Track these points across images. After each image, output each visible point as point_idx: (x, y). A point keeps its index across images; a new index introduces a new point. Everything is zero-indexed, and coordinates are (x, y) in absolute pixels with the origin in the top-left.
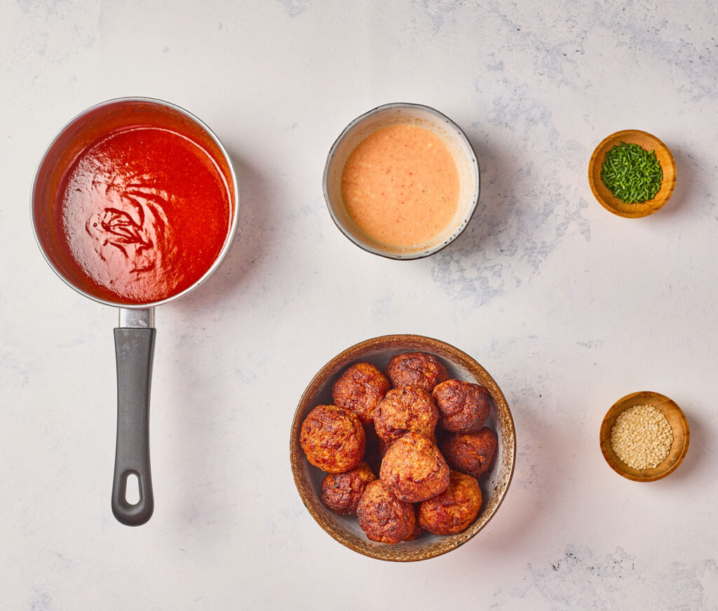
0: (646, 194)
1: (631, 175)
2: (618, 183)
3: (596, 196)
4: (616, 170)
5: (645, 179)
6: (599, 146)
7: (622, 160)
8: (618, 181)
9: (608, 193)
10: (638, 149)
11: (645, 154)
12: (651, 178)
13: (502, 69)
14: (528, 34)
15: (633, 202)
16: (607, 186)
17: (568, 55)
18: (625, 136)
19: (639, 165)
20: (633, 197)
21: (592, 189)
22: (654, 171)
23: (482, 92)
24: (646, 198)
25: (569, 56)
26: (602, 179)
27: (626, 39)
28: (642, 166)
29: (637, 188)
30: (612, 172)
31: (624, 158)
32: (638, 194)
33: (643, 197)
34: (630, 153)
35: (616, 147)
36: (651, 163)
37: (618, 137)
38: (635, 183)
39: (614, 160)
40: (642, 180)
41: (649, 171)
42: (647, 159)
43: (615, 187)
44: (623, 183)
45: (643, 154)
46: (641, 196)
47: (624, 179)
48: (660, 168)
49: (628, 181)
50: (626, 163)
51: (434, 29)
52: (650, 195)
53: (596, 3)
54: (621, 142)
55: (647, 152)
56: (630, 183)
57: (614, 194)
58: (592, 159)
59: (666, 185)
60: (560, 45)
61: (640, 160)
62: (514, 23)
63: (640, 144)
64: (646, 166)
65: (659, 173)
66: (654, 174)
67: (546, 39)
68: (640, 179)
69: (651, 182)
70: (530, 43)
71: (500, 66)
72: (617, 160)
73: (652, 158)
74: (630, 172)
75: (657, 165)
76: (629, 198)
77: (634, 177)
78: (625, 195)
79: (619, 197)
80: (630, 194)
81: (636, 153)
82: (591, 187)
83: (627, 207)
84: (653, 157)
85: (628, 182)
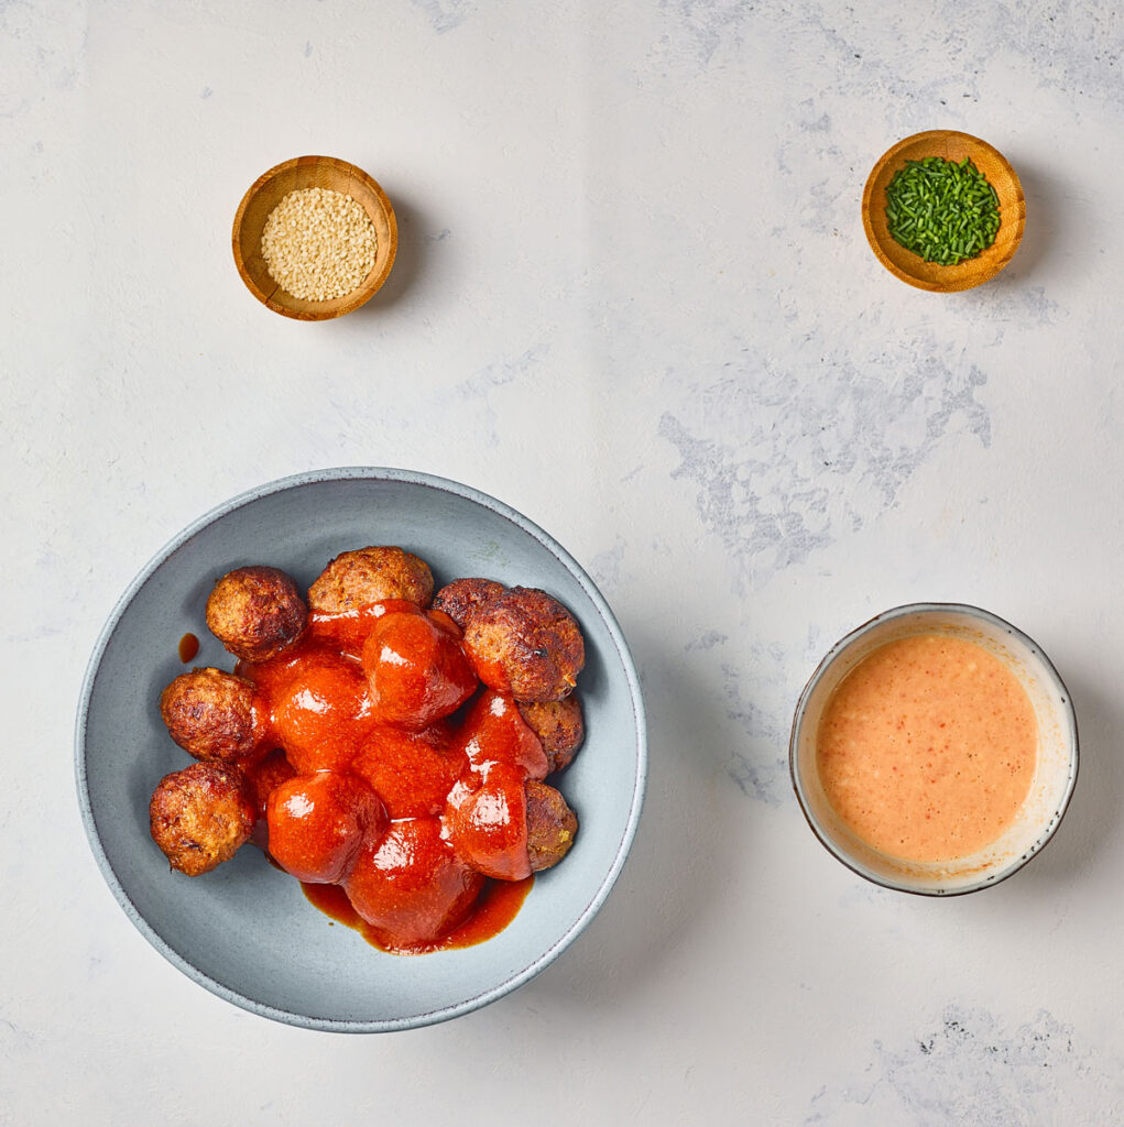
0: (978, 239)
1: (941, 214)
2: (924, 235)
3: (892, 270)
4: (912, 214)
5: (969, 213)
6: (869, 180)
7: (918, 192)
8: (923, 232)
9: (914, 259)
10: (940, 164)
11: (955, 168)
12: (979, 207)
15: (961, 260)
16: (905, 246)
18: (909, 148)
19: (949, 191)
20: (957, 250)
21: (882, 261)
22: (979, 194)
24: (981, 245)
26: (893, 237)
28: (956, 191)
29: (959, 234)
30: (906, 219)
31: (921, 188)
32: (965, 244)
33: (975, 246)
34: (927, 176)
35: (899, 174)
36: (971, 182)
37: (898, 154)
38: (954, 226)
39: (904, 196)
40: (964, 216)
41: (970, 196)
42: (961, 175)
43: (920, 244)
44: (932, 231)
45: (952, 171)
46: (970, 244)
47: (931, 224)
48: (989, 185)
49: (940, 225)
50: (927, 196)
52: (986, 237)
54: (906, 161)
55: (957, 165)
56: (944, 228)
57: (922, 256)
58: (864, 207)
59: (1010, 214)
61: (949, 181)
63: (940, 154)
64: (962, 189)
65: (989, 195)
66: (982, 198)
68: (960, 217)
69: (981, 215)
72: (908, 195)
73: (968, 171)
74: (938, 209)
75: (981, 182)
76: (950, 255)
77: (948, 215)
78: (943, 251)
79: (933, 259)
80: (950, 248)
81: (939, 172)
83: (953, 272)
84: (970, 170)
85: (940, 228)
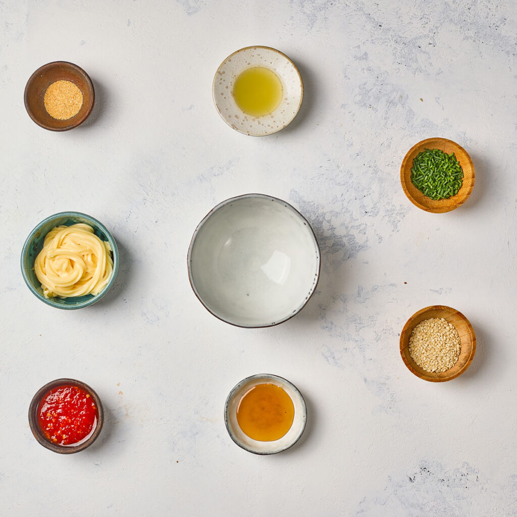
0: (451, 191)
1: (436, 176)
2: (426, 184)
3: (409, 197)
4: (423, 173)
5: (449, 178)
6: (407, 154)
7: (428, 164)
8: (426, 182)
9: (419, 193)
10: (440, 153)
11: (446, 157)
12: (453, 176)
13: (366, 59)
14: (389, 30)
15: (441, 199)
16: (417, 187)
17: (422, 47)
18: (428, 144)
19: (442, 166)
20: (440, 194)
21: (405, 192)
22: (455, 170)
23: (349, 79)
24: (451, 194)
25: (423, 49)
26: (412, 182)
27: (471, 33)
28: (445, 167)
29: (442, 186)
30: (420, 175)
31: (430, 163)
32: (444, 192)
33: (448, 194)
34: (433, 158)
35: (421, 154)
36: (452, 164)
37: (423, 145)
39: (421, 164)
40: (446, 179)
41: (451, 171)
42: (449, 160)
43: (423, 188)
45: (445, 157)
46: (446, 193)
47: (431, 180)
48: (460, 167)
49: (434, 181)
50: (431, 167)
51: (309, 25)
52: (454, 191)
53: (446, 3)
54: (425, 149)
55: (448, 155)
56: (436, 183)
57: (424, 193)
58: (402, 166)
59: (467, 182)
60: (415, 39)
61: (443, 162)
62: (376, 20)
63: (441, 149)
64: (448, 167)
65: (459, 172)
66: (456, 173)
67: (403, 33)
68: (444, 179)
69: (454, 180)
70: (390, 37)
71: (365, 56)
72: (423, 164)
73: (452, 159)
74: (435, 173)
75: (457, 165)
76: (436, 195)
77: (439, 177)
78: (433, 193)
79: (428, 195)
80: (437, 192)
81: (439, 156)
82: (404, 190)
83: (436, 203)
84: (453, 158)
85: (434, 182)
